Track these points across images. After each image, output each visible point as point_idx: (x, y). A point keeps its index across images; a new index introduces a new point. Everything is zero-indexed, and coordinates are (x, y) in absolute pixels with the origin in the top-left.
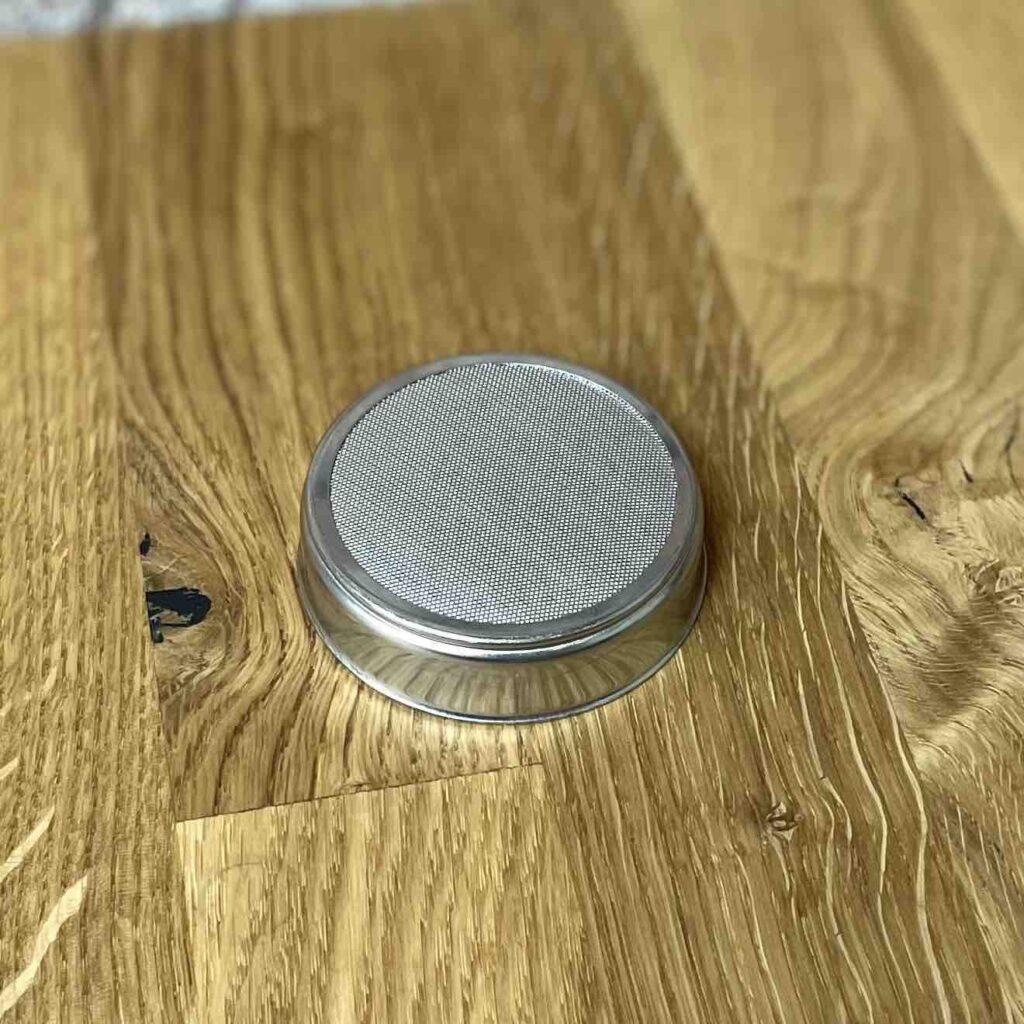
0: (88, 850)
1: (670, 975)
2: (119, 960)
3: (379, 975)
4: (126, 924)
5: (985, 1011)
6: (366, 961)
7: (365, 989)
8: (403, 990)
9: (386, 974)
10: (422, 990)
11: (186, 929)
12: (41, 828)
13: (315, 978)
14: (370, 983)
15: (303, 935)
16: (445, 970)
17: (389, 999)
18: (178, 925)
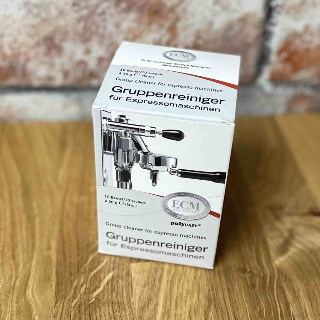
0: (114, 267)
1: (225, 298)
2: (119, 287)
3: (169, 294)
4: (120, 281)
5: (286, 310)
6: (166, 291)
7: (166, 296)
8: (173, 297)
9: (170, 294)
10: (177, 297)
11: (132, 283)
12: (104, 262)
13: (156, 293)
14: (167, 295)
15: (154, 285)
16: (181, 294)
17: (170, 299)
18: (130, 282)
